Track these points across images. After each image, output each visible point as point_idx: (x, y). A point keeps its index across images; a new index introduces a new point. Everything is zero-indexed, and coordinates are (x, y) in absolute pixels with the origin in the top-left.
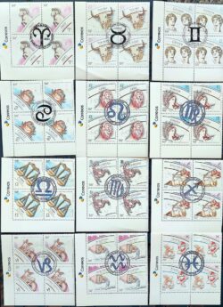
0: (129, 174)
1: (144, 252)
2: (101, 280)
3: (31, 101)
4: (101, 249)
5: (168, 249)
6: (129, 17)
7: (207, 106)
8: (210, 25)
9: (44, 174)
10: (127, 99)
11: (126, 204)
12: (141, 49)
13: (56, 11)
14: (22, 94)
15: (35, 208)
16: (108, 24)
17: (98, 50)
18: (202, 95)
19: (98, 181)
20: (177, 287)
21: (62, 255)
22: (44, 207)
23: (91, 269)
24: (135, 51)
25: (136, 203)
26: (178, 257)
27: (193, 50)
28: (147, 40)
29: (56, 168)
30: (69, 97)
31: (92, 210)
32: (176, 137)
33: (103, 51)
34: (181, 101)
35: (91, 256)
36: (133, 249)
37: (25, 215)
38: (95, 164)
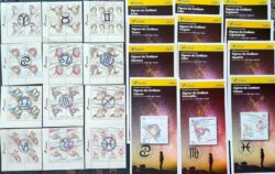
0: (73, 94)
1: (81, 138)
2: (57, 155)
3: (18, 55)
4: (56, 137)
5: (95, 136)
6: (71, 9)
7: (115, 56)
8: (115, 13)
9: (25, 95)
10: (71, 53)
11: (71, 111)
12: (78, 26)
13: (32, 7)
14: (13, 51)
15: (20, 114)
16: (60, 13)
17: (54, 27)
18: (112, 49)
19: (55, 98)
20: (101, 158)
21: (35, 140)
22: (25, 113)
23: (52, 148)
24: (75, 27)
25: (77, 110)
26: (101, 141)
27: (106, 25)
28: (81, 21)
29: (32, 92)
30: (39, 52)
31: (52, 114)
32: (98, 73)
33: (58, 27)
34: (100, 53)
35: (51, 141)
36: (75, 136)
37: (14, 118)
38: (53, 89)
